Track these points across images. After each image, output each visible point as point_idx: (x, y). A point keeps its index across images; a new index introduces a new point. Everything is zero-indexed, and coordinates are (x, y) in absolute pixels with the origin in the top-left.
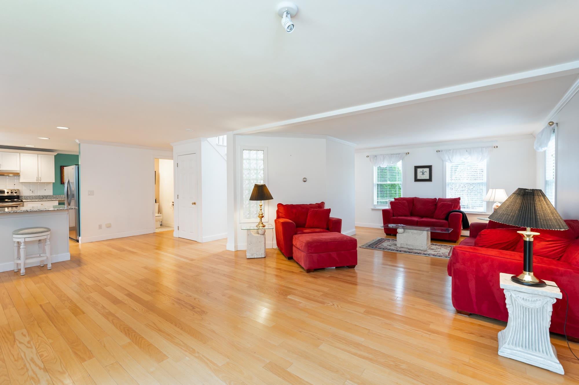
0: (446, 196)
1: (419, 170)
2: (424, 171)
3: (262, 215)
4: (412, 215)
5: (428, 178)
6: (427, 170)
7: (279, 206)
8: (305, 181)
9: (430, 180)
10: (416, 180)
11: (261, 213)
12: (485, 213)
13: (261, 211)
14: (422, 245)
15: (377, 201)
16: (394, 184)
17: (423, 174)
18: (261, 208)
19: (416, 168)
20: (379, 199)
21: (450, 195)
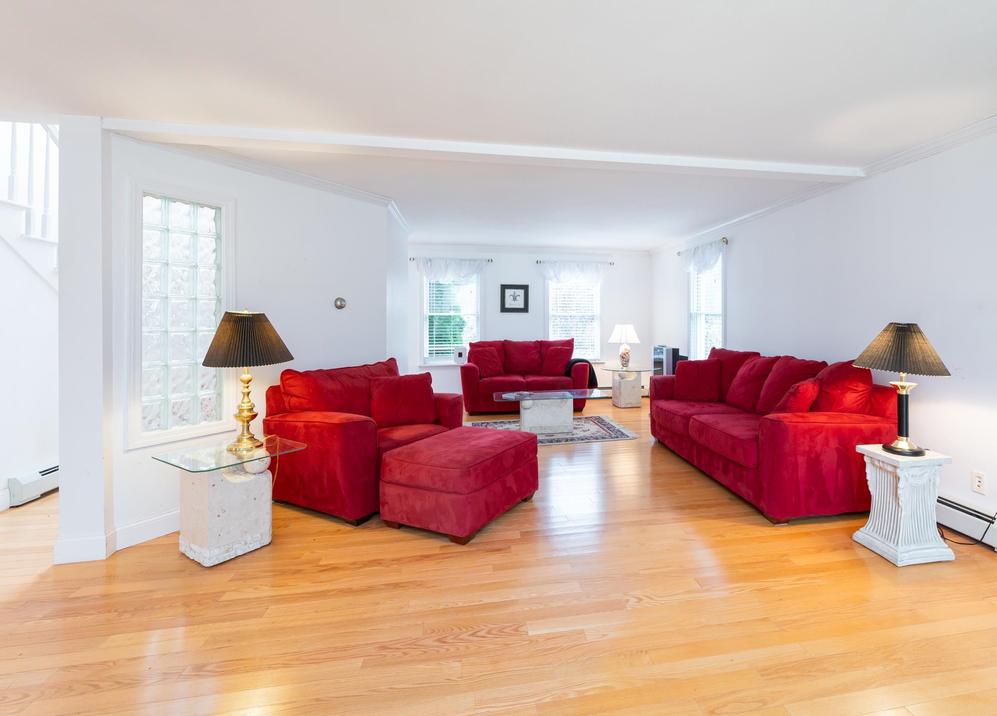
0: (548, 338)
1: (508, 292)
2: (516, 294)
3: (251, 410)
4: (507, 372)
5: (522, 306)
6: (521, 292)
7: (288, 376)
8: (340, 307)
9: (525, 309)
10: (504, 309)
11: (246, 406)
12: (599, 360)
13: (246, 400)
14: (566, 423)
15: (430, 351)
16: (449, 316)
17: (515, 299)
18: (246, 390)
19: (504, 287)
20: (434, 345)
21: (555, 335)
